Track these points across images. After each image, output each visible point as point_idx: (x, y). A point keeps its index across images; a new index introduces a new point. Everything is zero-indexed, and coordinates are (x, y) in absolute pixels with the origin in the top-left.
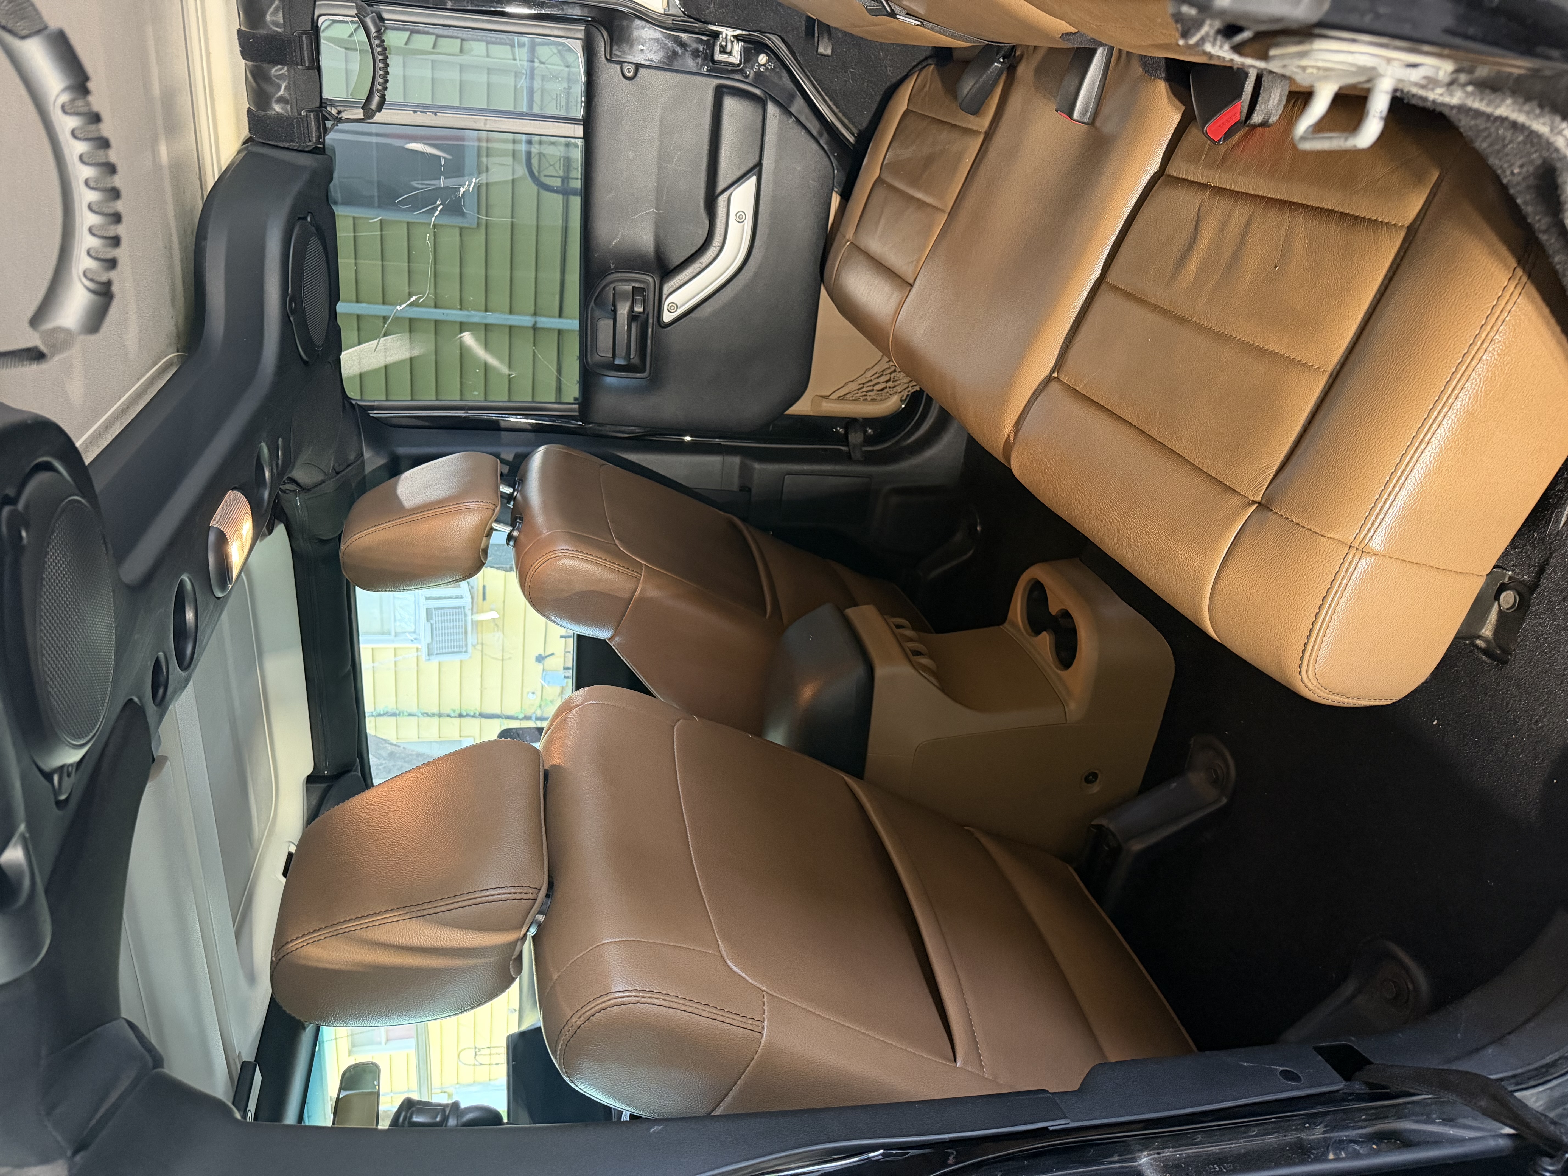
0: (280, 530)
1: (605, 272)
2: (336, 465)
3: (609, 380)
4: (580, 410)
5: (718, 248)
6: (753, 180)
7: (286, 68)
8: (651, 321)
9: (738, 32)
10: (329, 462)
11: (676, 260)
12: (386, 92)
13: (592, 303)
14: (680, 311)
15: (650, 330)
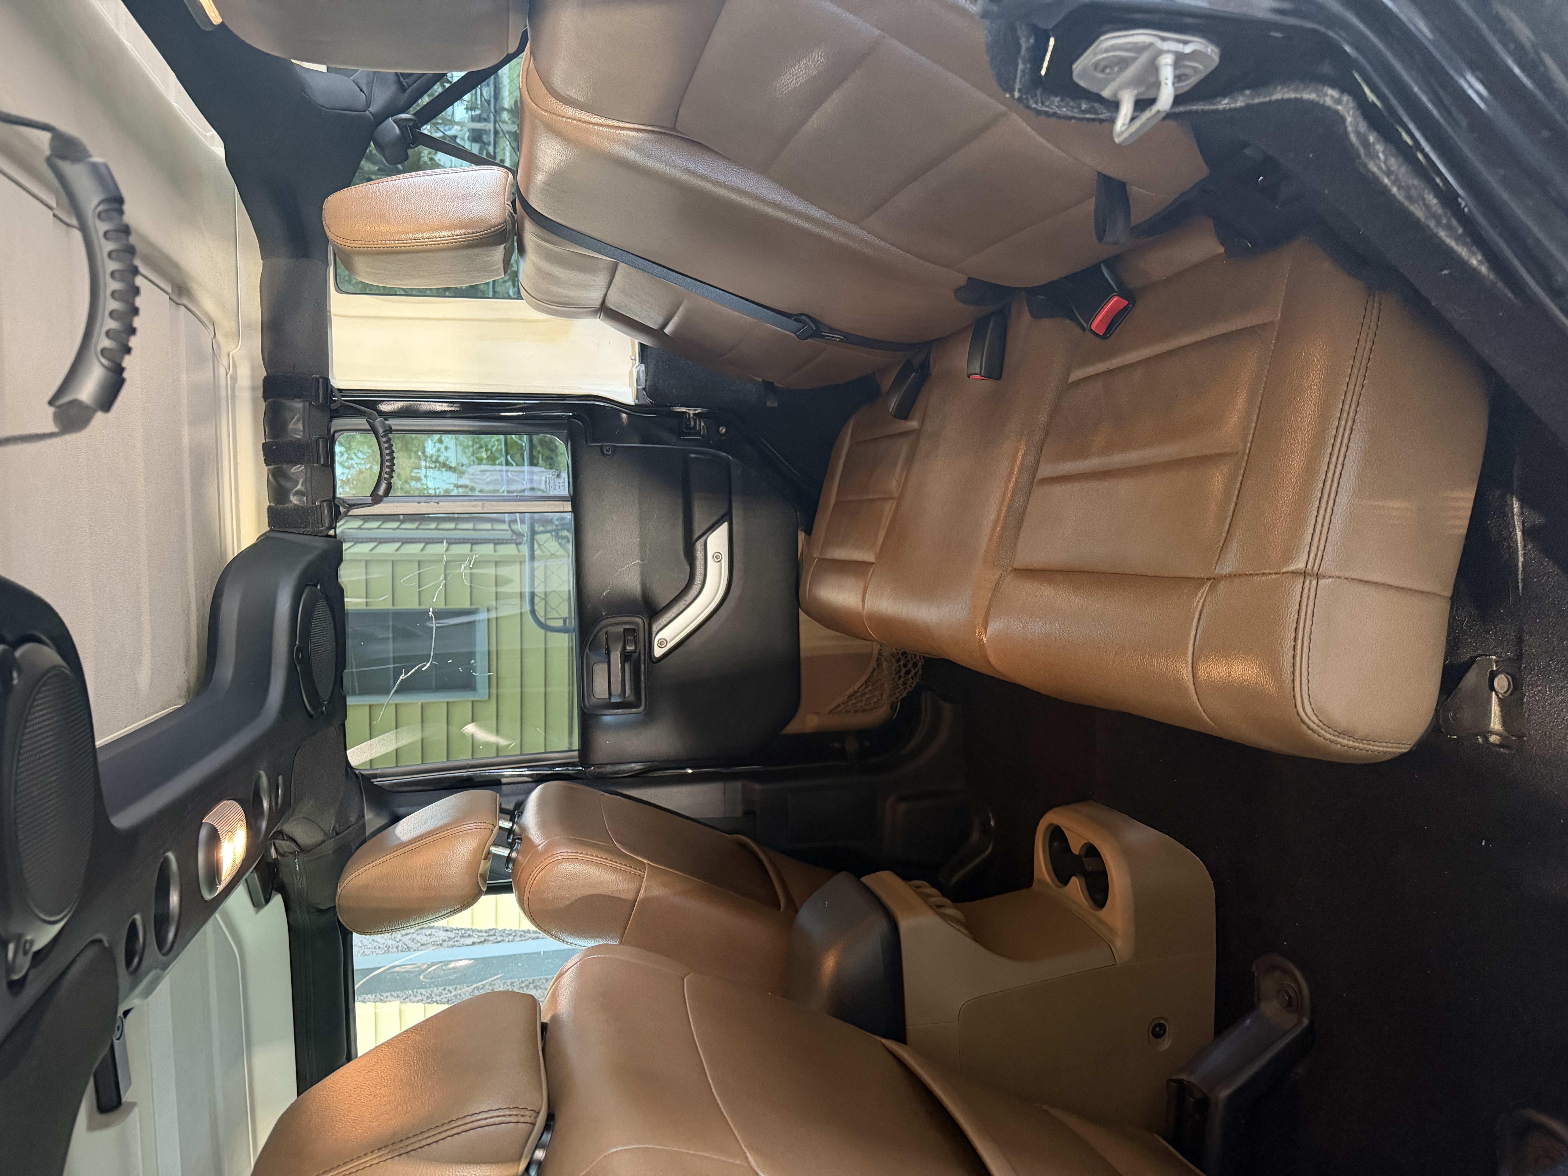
0: (277, 900)
1: (597, 619)
2: (337, 826)
3: (607, 719)
4: (580, 756)
5: (700, 586)
6: (725, 526)
7: (303, 467)
8: (642, 657)
9: (699, 410)
10: (329, 821)
11: (664, 603)
12: (392, 481)
13: (587, 650)
14: (670, 645)
15: (643, 666)
